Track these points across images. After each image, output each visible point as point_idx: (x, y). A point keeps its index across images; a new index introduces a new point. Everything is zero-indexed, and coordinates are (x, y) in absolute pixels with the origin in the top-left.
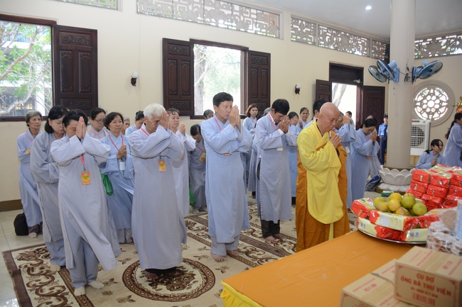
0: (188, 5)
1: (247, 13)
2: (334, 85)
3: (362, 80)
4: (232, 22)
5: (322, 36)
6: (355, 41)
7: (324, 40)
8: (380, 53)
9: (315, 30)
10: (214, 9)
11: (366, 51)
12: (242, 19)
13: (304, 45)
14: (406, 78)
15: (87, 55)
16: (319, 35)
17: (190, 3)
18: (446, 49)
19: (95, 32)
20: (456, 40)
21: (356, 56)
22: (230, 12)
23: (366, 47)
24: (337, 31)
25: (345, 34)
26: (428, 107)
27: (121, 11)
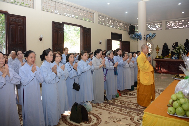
1: (82, 13)
2: (112, 41)
4: (77, 16)
6: (119, 24)
7: (109, 24)
8: (127, 29)
9: (106, 20)
10: (70, 10)
11: (122, 28)
12: (81, 15)
13: (102, 25)
14: (144, 39)
16: (107, 22)
18: (150, 28)
20: (153, 25)
22: (76, 12)
23: (122, 26)
24: (113, 20)
25: (115, 20)
27: (35, 9)
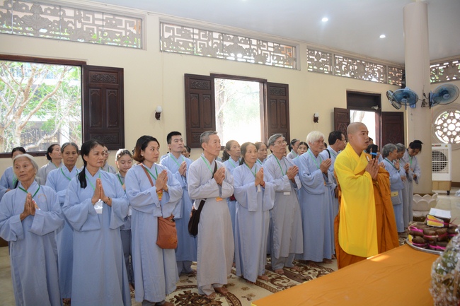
0: (207, 41)
1: (264, 46)
2: (352, 112)
3: (380, 106)
4: (250, 56)
5: (338, 65)
6: (371, 68)
7: (340, 69)
8: (396, 78)
9: (330, 60)
10: (232, 44)
11: (382, 77)
12: (260, 53)
13: (320, 75)
14: (423, 104)
15: (114, 92)
16: (335, 65)
17: (209, 40)
19: (121, 71)
21: (373, 83)
22: (248, 46)
23: (382, 74)
24: (352, 59)
25: (361, 62)
26: (448, 130)
27: (146, 49)
